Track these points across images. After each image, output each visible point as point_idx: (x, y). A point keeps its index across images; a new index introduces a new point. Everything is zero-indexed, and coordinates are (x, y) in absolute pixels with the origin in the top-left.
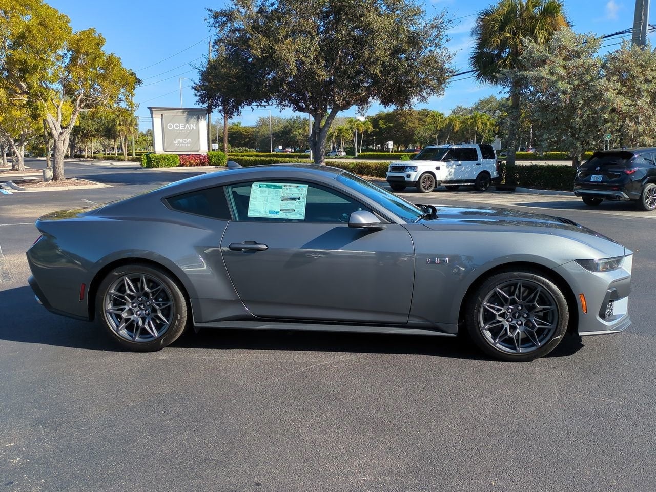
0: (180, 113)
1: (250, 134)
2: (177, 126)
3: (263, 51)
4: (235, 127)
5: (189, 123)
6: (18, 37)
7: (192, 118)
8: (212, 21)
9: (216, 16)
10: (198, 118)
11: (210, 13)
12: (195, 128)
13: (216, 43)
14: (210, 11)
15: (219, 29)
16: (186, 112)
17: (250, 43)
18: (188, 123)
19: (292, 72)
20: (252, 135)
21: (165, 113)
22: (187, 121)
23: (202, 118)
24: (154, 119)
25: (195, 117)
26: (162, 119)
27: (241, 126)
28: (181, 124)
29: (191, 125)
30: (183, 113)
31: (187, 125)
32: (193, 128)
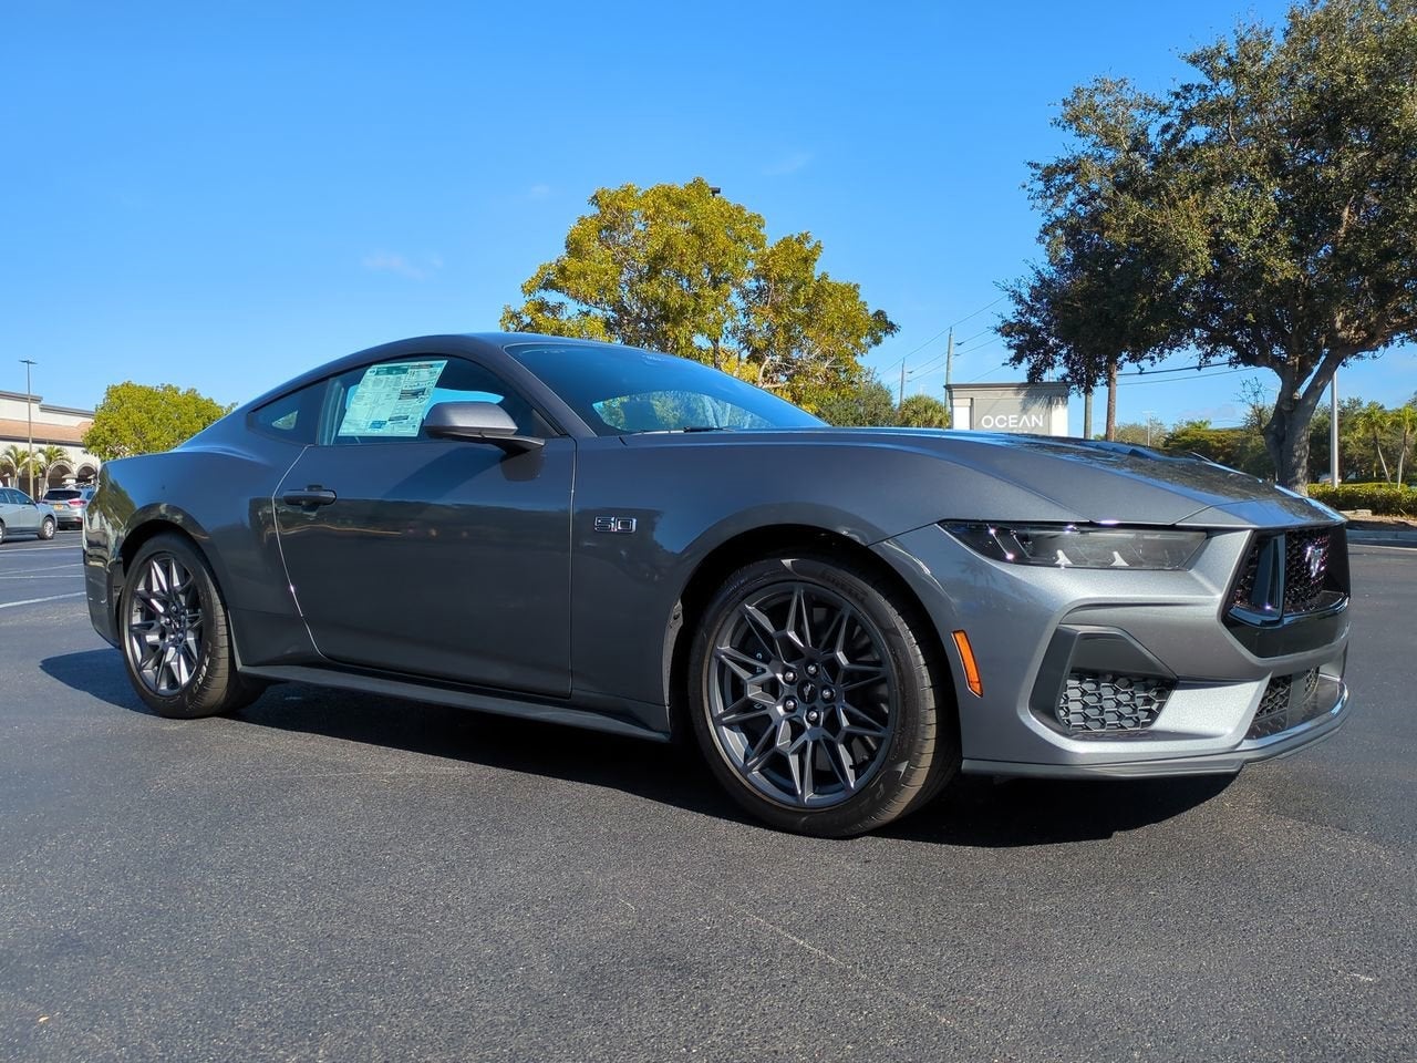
0: (1010, 394)
1: (1229, 445)
2: (1001, 422)
3: (1132, 233)
4: (1194, 431)
5: (1030, 413)
6: (655, 259)
7: (1035, 402)
8: (1040, 186)
9: (1048, 174)
10: (1050, 403)
11: (1034, 171)
12: (1041, 424)
13: (1045, 231)
14: (1036, 166)
15: (1050, 202)
16: (1024, 392)
17: (1106, 218)
18: (1026, 413)
19: (1197, 270)
20: (1233, 447)
21: (979, 395)
22: (1024, 409)
23: (1058, 403)
24: (955, 409)
25: (1042, 401)
26: (971, 407)
27: (1210, 427)
28: (1010, 417)
29: (1034, 418)
30: (1017, 394)
31: (1025, 417)
32: (1036, 424)
